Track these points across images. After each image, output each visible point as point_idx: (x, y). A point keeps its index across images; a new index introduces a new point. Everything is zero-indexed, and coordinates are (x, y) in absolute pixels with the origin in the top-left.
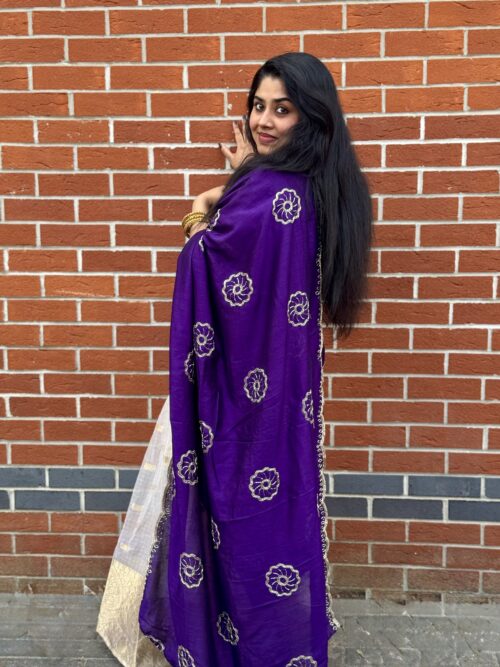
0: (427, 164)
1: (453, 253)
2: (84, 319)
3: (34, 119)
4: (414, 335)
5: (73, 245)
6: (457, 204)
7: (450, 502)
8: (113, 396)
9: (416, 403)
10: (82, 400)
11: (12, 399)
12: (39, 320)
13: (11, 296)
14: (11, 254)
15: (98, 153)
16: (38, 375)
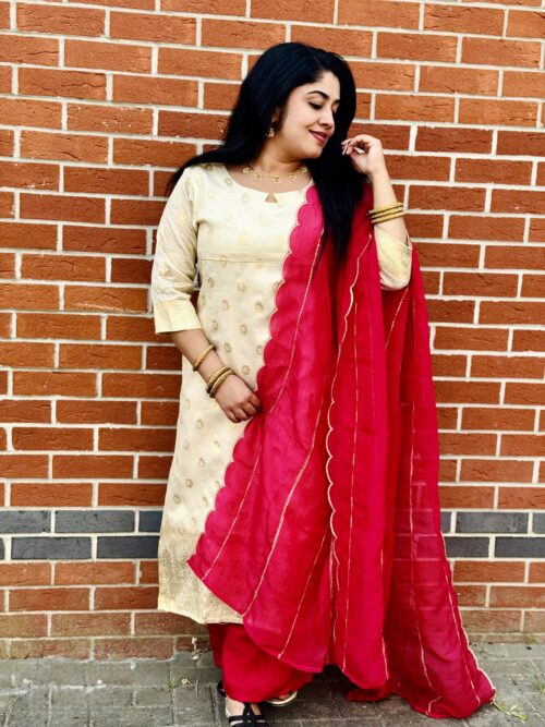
0: (497, 181)
1: (516, 277)
2: (108, 338)
3: (64, 101)
4: (473, 362)
5: (101, 252)
6: (524, 225)
7: (497, 538)
8: (138, 426)
9: (469, 435)
10: (101, 431)
11: (15, 430)
12: (54, 338)
13: (23, 308)
14: (25, 258)
15: (138, 147)
16: (50, 402)
